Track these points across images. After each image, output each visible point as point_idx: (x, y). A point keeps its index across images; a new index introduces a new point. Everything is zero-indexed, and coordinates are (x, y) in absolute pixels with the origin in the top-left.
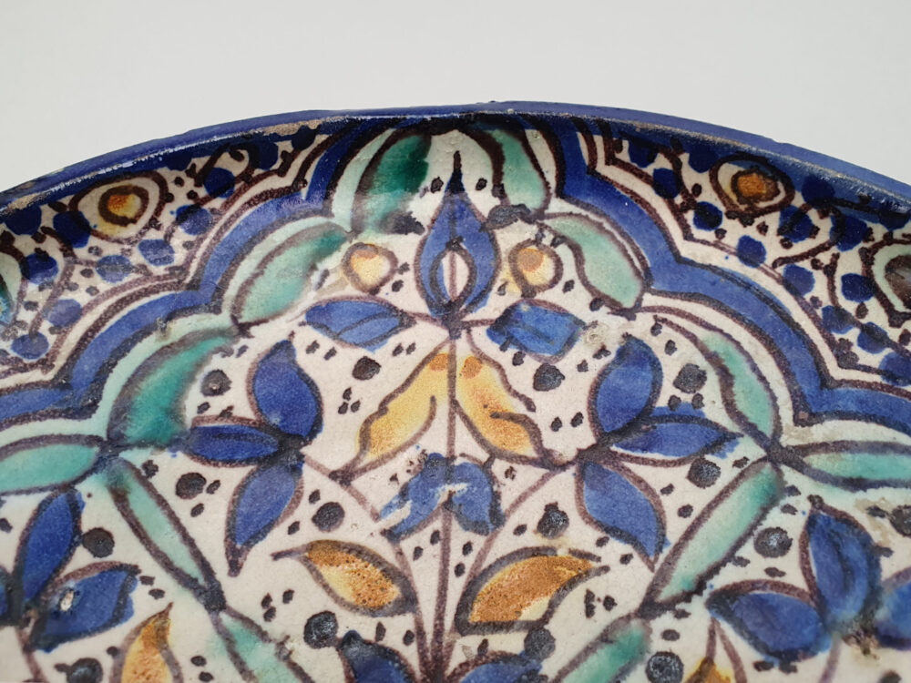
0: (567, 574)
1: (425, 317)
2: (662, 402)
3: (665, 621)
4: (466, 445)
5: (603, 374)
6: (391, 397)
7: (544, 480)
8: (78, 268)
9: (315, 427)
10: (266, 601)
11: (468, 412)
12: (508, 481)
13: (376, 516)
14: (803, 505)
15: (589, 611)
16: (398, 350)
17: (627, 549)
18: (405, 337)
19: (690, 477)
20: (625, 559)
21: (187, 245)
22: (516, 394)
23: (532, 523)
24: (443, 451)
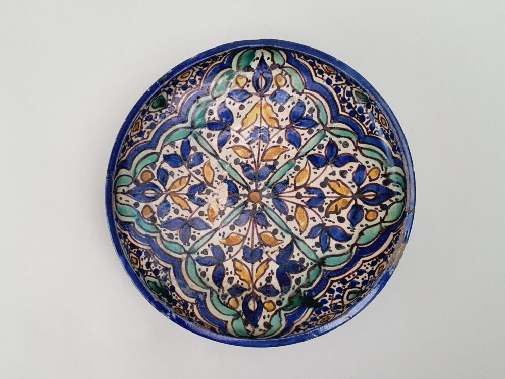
0: (282, 151)
1: (256, 94)
2: (305, 115)
3: (299, 160)
4: (264, 125)
5: (293, 108)
6: (247, 114)
7: (279, 132)
8: (177, 89)
9: (232, 121)
10: (227, 157)
11: (264, 117)
12: (272, 132)
13: (246, 140)
14: (328, 140)
15: (285, 158)
16: (249, 102)
17: (294, 146)
18: (250, 99)
19: (308, 132)
20: (293, 148)
21: (199, 79)
22: (274, 113)
23: (276, 141)
24: (259, 126)
